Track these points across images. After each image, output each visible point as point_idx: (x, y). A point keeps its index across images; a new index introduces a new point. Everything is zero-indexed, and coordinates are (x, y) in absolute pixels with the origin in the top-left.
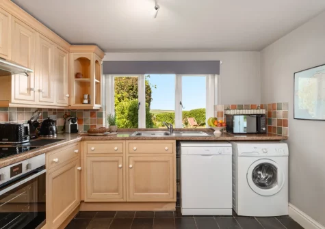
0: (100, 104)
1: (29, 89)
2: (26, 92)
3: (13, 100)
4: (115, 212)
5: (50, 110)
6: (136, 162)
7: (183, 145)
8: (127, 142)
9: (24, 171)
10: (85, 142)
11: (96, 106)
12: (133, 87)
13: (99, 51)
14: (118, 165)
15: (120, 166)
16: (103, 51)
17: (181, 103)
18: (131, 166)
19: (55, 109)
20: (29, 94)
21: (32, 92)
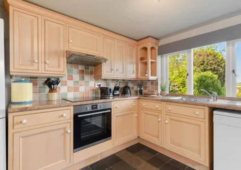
0: (156, 76)
1: (112, 70)
2: (110, 71)
3: (103, 75)
4: (157, 152)
5: (130, 81)
6: (171, 119)
7: (215, 112)
8: (165, 103)
9: (99, 108)
10: (140, 100)
11: (151, 78)
12: (204, 62)
13: (154, 40)
14: (158, 118)
15: (160, 120)
16: (157, 39)
17: (234, 71)
18: (167, 122)
19: (133, 80)
20: (111, 72)
21: (113, 71)
